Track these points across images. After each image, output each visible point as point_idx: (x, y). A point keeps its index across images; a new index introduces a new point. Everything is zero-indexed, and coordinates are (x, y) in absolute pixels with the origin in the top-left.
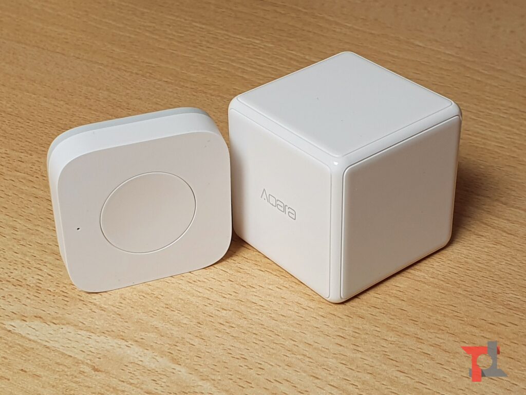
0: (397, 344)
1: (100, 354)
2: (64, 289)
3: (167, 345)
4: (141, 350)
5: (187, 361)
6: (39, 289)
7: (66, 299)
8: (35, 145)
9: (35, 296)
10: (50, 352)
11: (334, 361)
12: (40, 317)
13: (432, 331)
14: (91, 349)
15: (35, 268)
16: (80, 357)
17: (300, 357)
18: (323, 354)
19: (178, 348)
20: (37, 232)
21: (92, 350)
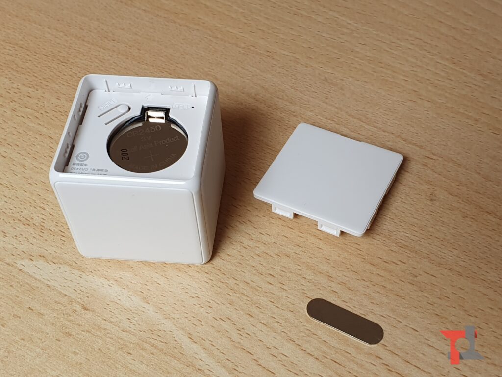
0: (313, 282)
1: (89, 293)
2: (61, 229)
3: (140, 284)
4: (120, 289)
5: (154, 299)
6: (43, 228)
7: (63, 239)
8: (40, 79)
9: (40, 236)
10: (50, 291)
11: (265, 299)
12: (44, 257)
13: (340, 269)
14: (81, 288)
15: (40, 207)
16: (73, 296)
17: (239, 296)
18: (257, 293)
19: (148, 287)
20: (42, 171)
21: (83, 289)
